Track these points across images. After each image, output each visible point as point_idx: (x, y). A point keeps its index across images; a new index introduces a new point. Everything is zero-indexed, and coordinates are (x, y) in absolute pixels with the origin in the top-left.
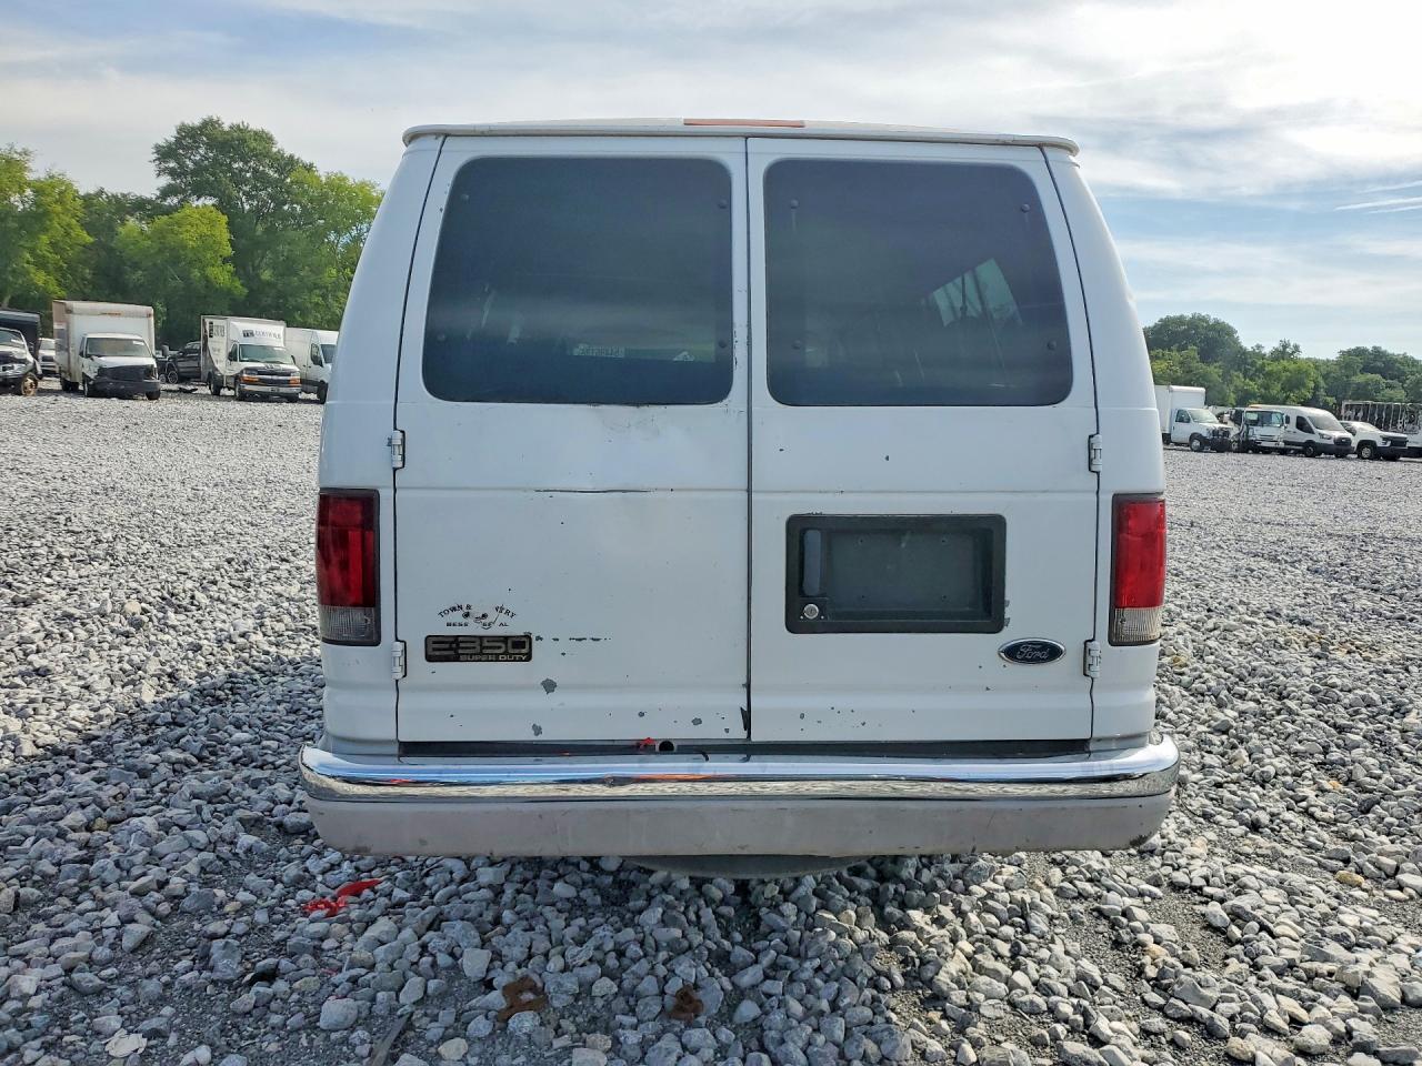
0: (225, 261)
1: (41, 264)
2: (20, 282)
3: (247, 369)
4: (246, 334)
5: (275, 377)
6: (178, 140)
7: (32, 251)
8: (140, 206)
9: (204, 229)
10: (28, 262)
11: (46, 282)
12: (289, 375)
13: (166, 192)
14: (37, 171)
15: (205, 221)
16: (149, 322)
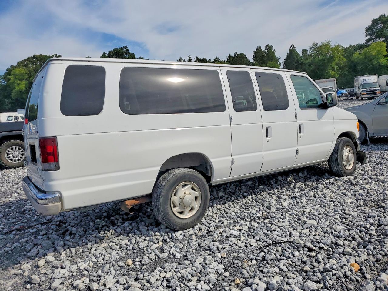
0: (385, 56)
1: (333, 69)
2: (328, 75)
3: (362, 91)
4: (364, 81)
5: (371, 92)
6: (372, 25)
7: (331, 66)
8: (361, 47)
9: (378, 49)
10: (330, 70)
11: (334, 74)
12: (376, 91)
13: (368, 41)
14: (332, 45)
15: (379, 46)
16: (335, 82)
